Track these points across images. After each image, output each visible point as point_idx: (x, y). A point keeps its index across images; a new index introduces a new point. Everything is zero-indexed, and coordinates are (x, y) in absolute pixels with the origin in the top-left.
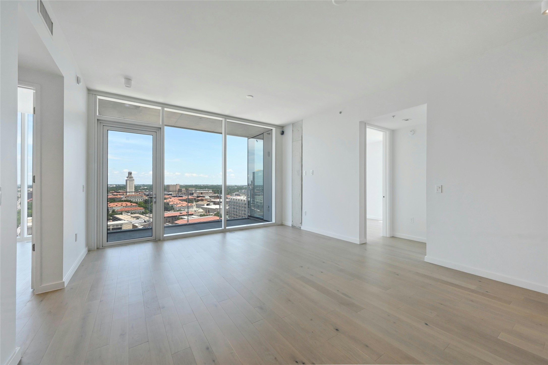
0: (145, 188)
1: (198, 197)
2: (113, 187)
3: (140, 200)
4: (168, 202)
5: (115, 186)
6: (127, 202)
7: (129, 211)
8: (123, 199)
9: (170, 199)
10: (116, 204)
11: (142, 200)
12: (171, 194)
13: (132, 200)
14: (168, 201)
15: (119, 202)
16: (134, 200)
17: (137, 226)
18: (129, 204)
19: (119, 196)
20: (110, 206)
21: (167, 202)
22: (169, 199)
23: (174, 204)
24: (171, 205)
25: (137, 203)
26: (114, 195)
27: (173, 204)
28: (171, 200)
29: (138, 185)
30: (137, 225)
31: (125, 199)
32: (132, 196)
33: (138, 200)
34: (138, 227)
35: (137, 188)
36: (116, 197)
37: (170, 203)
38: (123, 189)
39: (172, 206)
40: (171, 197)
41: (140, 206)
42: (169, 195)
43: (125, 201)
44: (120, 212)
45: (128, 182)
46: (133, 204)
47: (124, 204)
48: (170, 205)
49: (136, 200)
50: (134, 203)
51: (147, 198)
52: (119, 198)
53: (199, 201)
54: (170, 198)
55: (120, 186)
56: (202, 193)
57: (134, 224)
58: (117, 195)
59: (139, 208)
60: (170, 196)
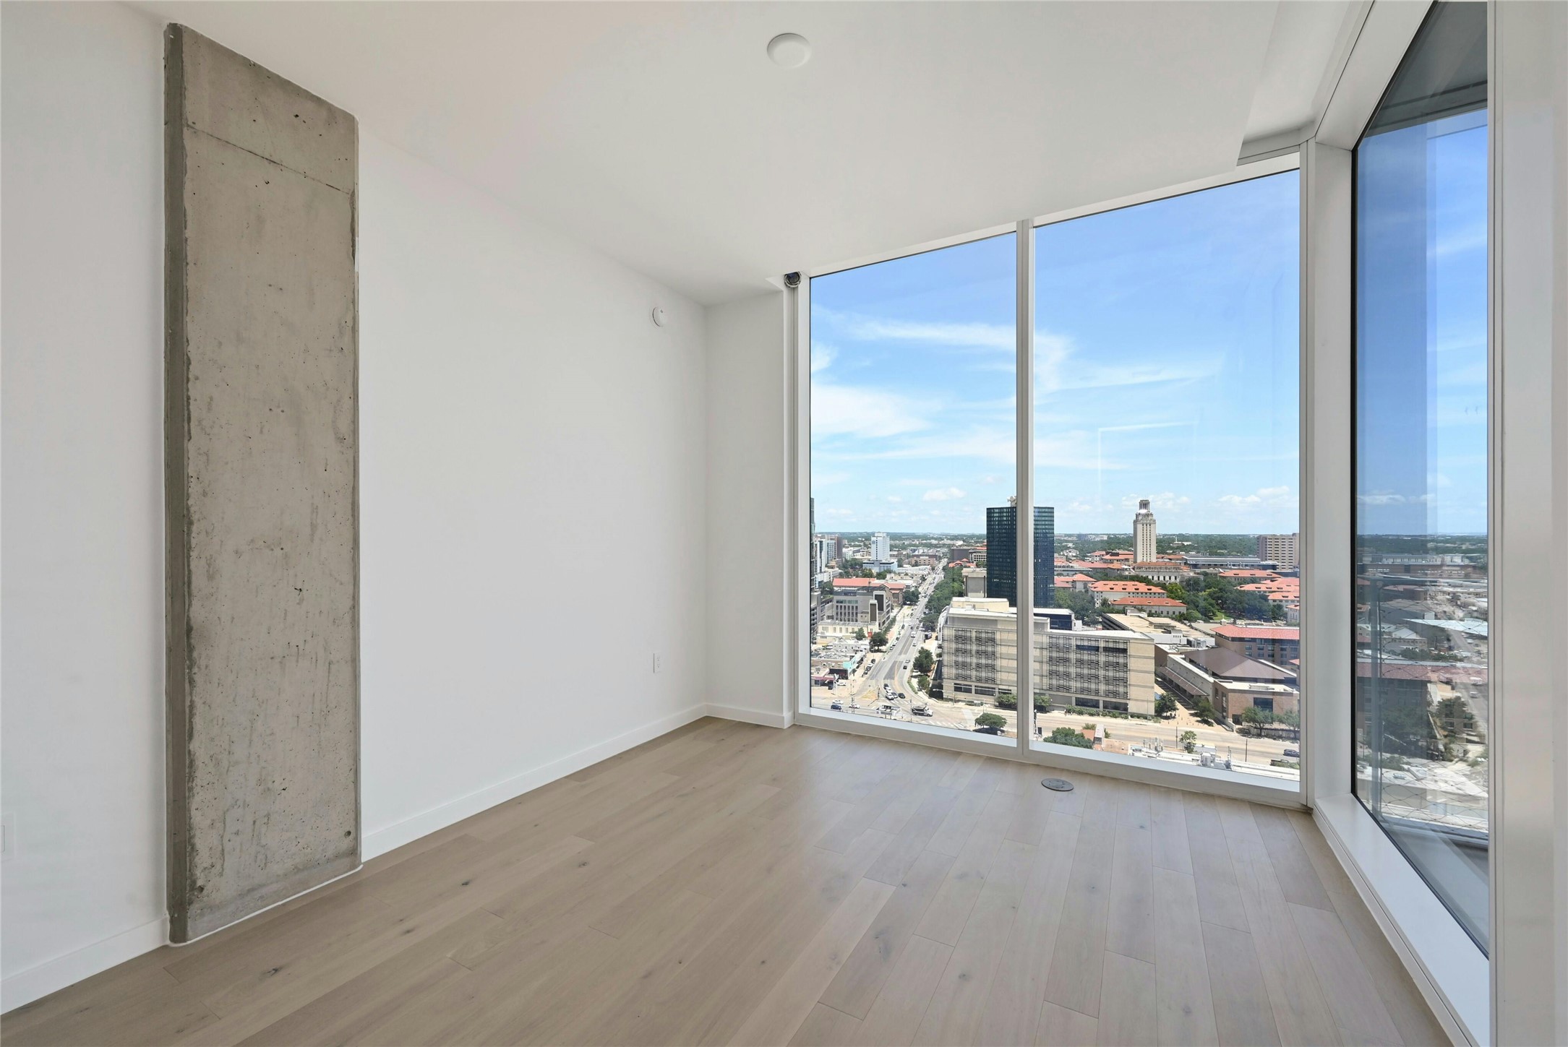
0: (1186, 543)
1: (1387, 582)
2: (1102, 541)
3: (1173, 578)
4: (1265, 592)
5: (1105, 538)
6: (1136, 583)
7: (1145, 607)
8: (1127, 573)
9: (1272, 581)
10: (1111, 584)
11: (1178, 580)
12: (1274, 567)
13: (1150, 577)
14: (1263, 588)
15: (1118, 580)
16: (1156, 578)
17: (1168, 653)
18: (1143, 587)
19: (1116, 565)
20: (1095, 590)
21: (1259, 592)
22: (1268, 581)
23: (1287, 601)
24: (1274, 601)
25: (1163, 586)
26: (1106, 561)
27: (1281, 601)
28: (1274, 586)
29: (1166, 535)
30: (1166, 648)
31: (1133, 573)
32: (1149, 567)
33: (1167, 578)
34: (1170, 655)
35: (1164, 545)
36: (1111, 566)
37: (1271, 597)
38: (1126, 547)
39: (1280, 607)
40: (1274, 575)
41: (1173, 595)
42: (1265, 567)
43: (1133, 578)
44: (1121, 608)
45: (1140, 527)
46: (1154, 589)
47: (1131, 586)
48: (1271, 602)
49: (1162, 578)
50: (1156, 585)
51: (1192, 574)
52: (1118, 570)
53: (1397, 597)
54: (1268, 578)
55: (1119, 539)
56: (1407, 569)
57: (1159, 646)
58: (1111, 561)
59: (1171, 602)
60: (1269, 571)
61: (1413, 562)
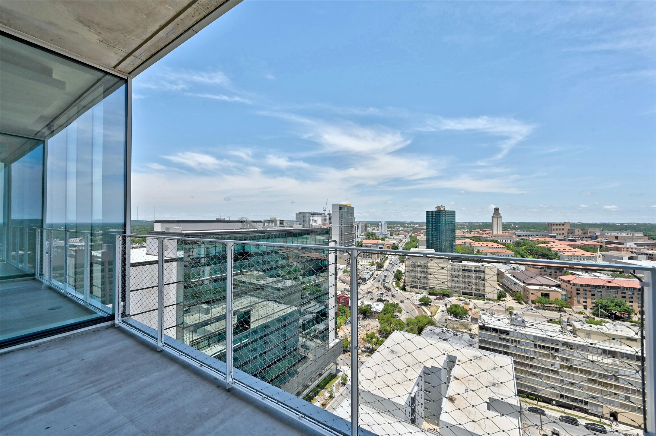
0: (516, 226)
1: (608, 243)
2: (479, 225)
3: (509, 241)
4: (550, 247)
5: (481, 224)
6: (493, 243)
7: (495, 253)
8: (489, 239)
9: (553, 243)
10: (481, 243)
11: (512, 242)
12: (555, 237)
13: (499, 240)
14: (549, 245)
15: (484, 242)
16: (501, 241)
18: (495, 245)
20: (474, 246)
21: (548, 247)
22: (552, 243)
23: (560, 251)
24: (554, 251)
25: (504, 244)
26: (480, 234)
27: (557, 251)
28: (554, 245)
29: (508, 223)
30: (503, 271)
31: (491, 239)
32: (499, 236)
33: (507, 241)
34: (505, 274)
35: (506, 227)
36: (482, 236)
37: (553, 249)
38: (490, 228)
39: (556, 254)
40: (555, 240)
41: (509, 248)
42: (551, 237)
43: (491, 241)
44: (485, 253)
45: (494, 219)
46: (500, 246)
47: (490, 244)
49: (504, 241)
50: (501, 244)
51: (518, 239)
52: (485, 237)
53: (611, 250)
54: (552, 241)
55: (487, 224)
56: (617, 238)
57: (500, 270)
58: (483, 234)
59: (508, 251)
60: (552, 238)
61: (619, 234)
